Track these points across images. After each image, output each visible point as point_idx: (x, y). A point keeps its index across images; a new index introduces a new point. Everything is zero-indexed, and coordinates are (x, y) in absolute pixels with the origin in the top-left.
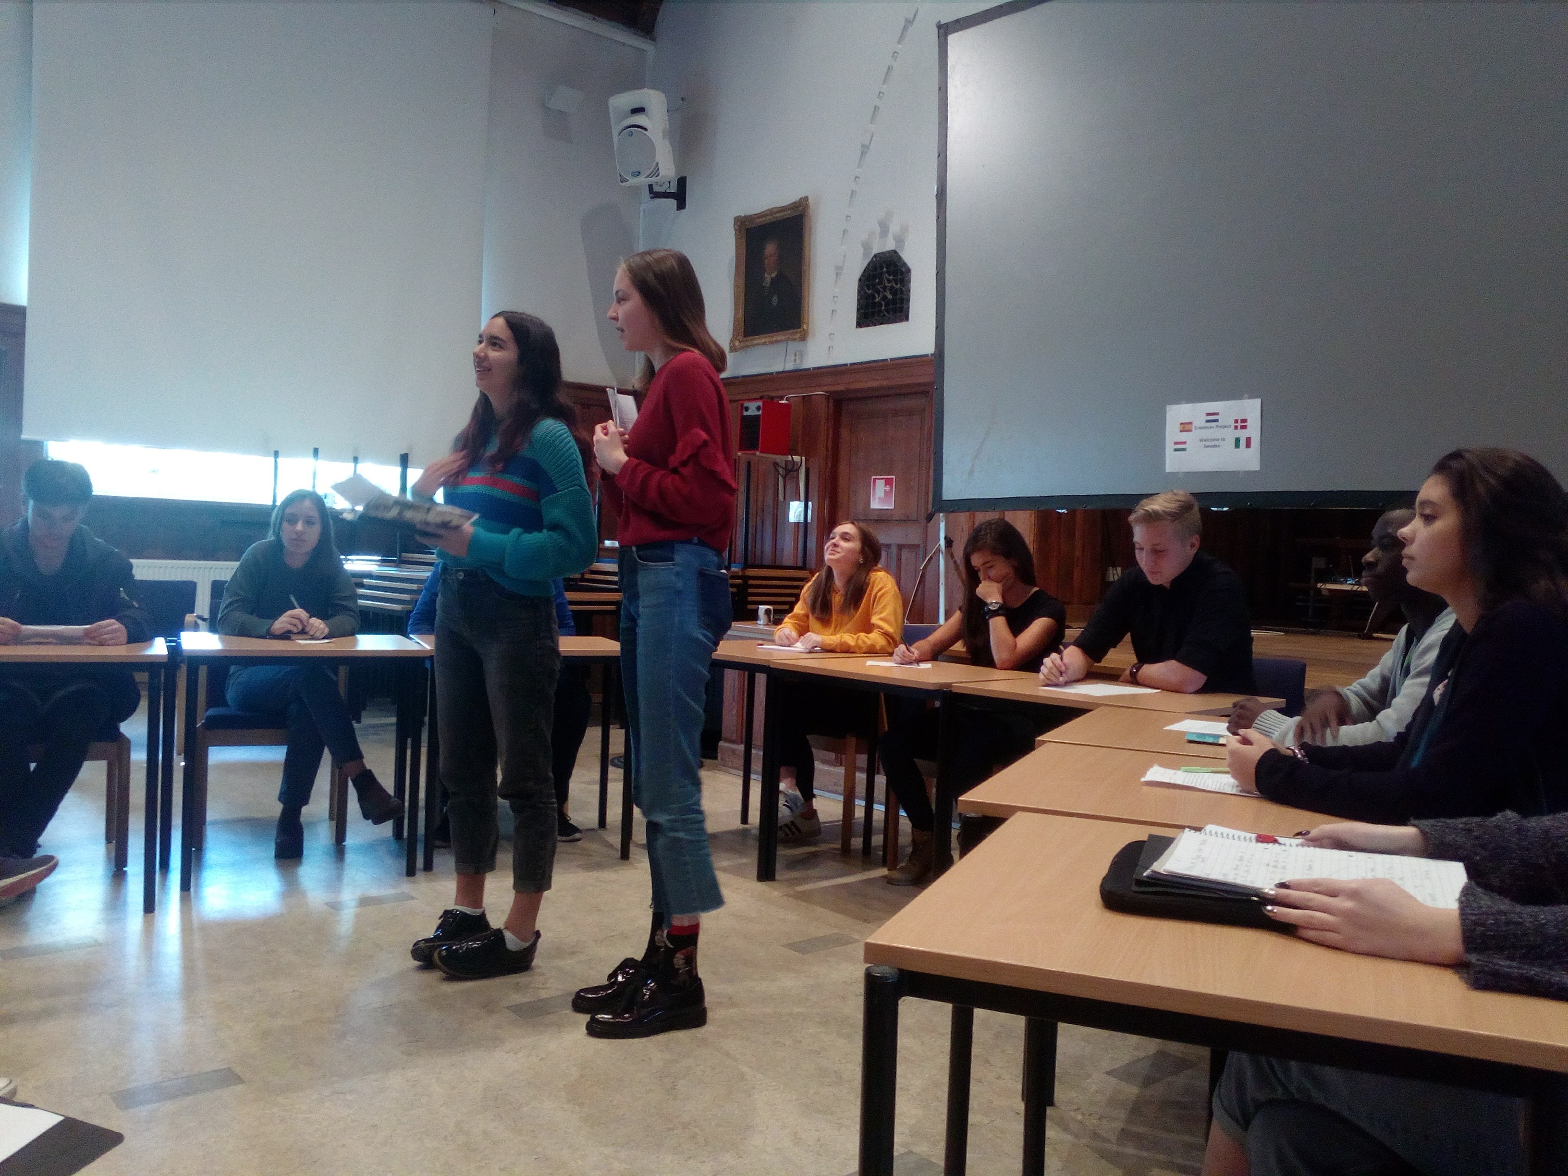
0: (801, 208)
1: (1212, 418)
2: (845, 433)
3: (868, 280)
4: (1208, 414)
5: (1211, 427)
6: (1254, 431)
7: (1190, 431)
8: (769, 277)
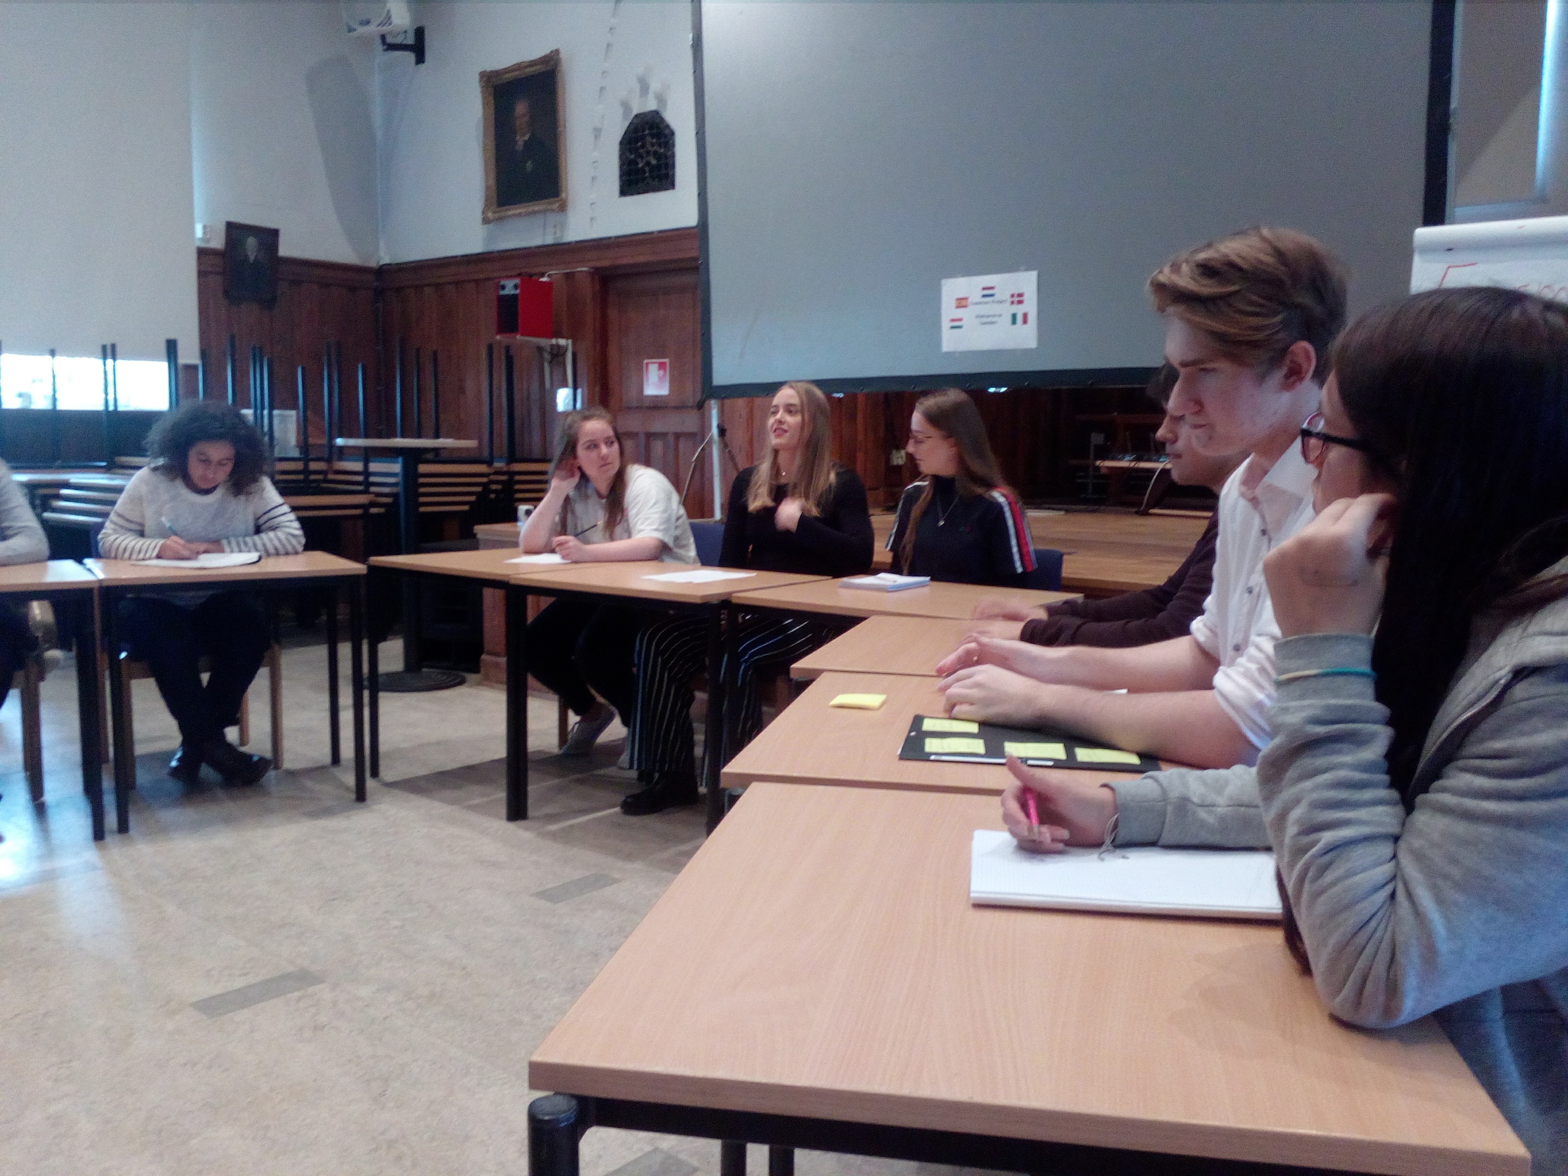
0: (552, 63)
1: (988, 293)
2: (613, 313)
3: (630, 143)
4: (984, 289)
5: (986, 303)
6: (1030, 306)
7: (965, 306)
8: (521, 140)
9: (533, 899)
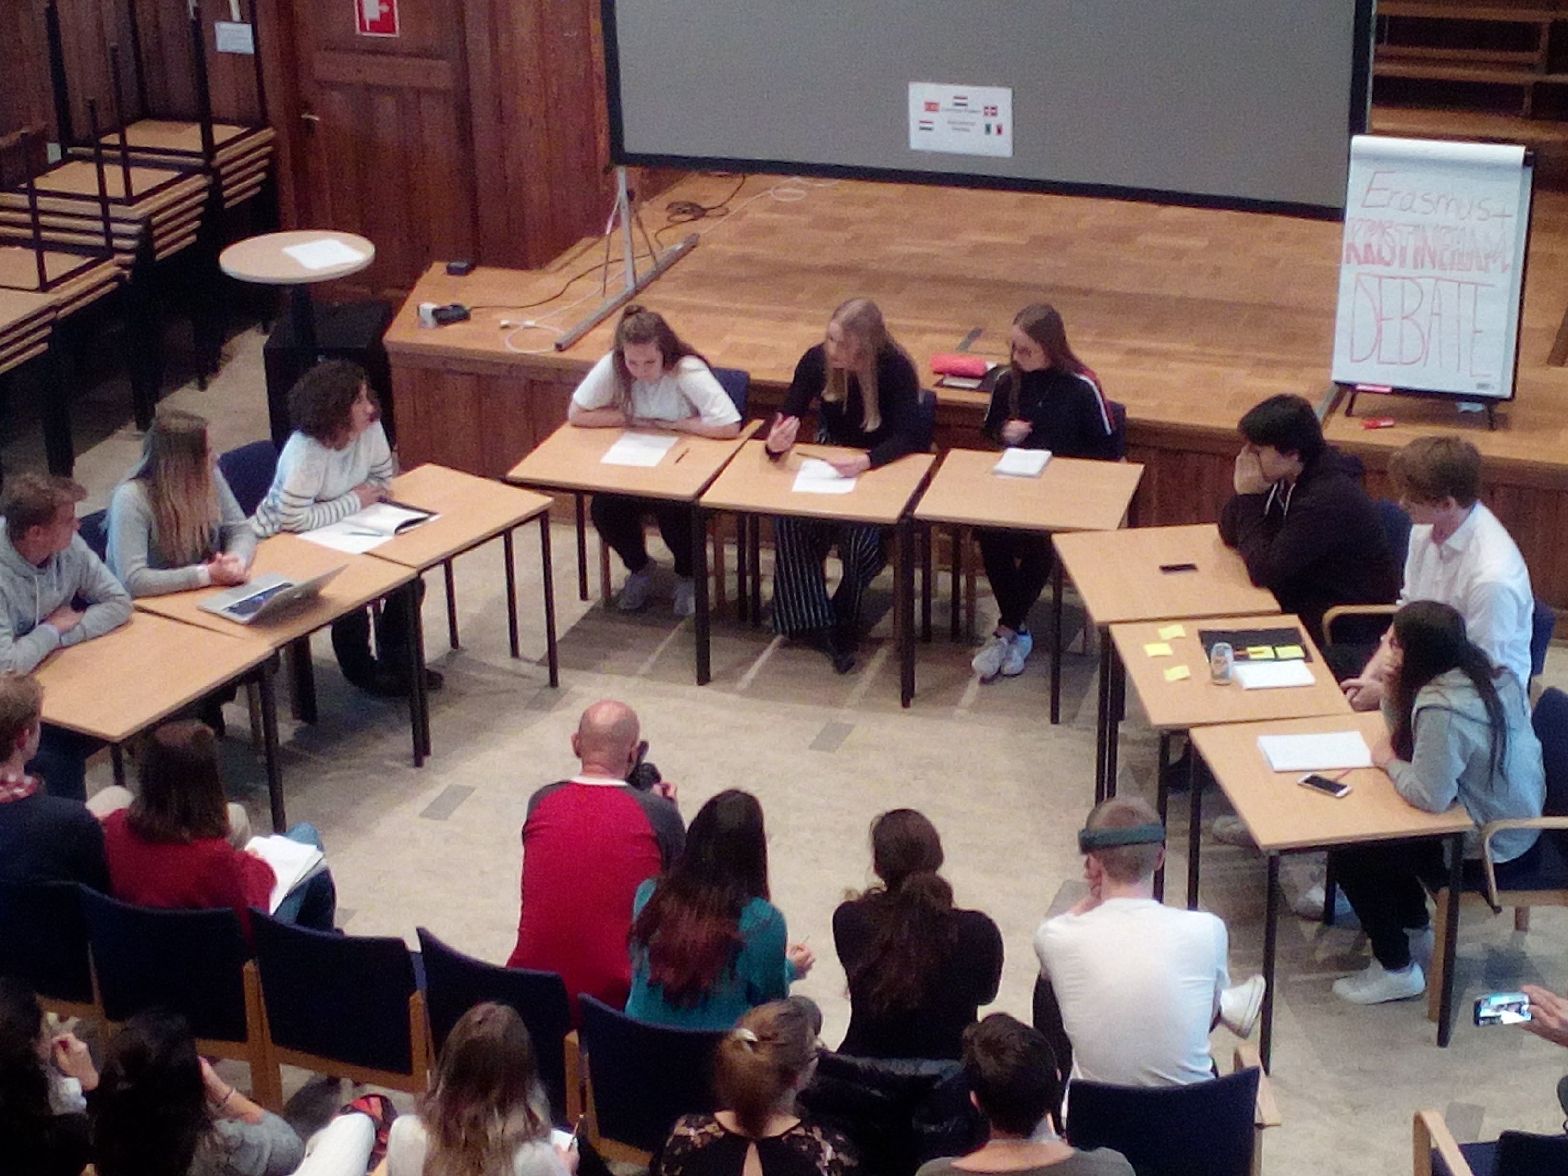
1: (960, 102)
4: (956, 97)
5: (958, 111)
6: (1005, 117)
7: (936, 111)
9: (815, 752)
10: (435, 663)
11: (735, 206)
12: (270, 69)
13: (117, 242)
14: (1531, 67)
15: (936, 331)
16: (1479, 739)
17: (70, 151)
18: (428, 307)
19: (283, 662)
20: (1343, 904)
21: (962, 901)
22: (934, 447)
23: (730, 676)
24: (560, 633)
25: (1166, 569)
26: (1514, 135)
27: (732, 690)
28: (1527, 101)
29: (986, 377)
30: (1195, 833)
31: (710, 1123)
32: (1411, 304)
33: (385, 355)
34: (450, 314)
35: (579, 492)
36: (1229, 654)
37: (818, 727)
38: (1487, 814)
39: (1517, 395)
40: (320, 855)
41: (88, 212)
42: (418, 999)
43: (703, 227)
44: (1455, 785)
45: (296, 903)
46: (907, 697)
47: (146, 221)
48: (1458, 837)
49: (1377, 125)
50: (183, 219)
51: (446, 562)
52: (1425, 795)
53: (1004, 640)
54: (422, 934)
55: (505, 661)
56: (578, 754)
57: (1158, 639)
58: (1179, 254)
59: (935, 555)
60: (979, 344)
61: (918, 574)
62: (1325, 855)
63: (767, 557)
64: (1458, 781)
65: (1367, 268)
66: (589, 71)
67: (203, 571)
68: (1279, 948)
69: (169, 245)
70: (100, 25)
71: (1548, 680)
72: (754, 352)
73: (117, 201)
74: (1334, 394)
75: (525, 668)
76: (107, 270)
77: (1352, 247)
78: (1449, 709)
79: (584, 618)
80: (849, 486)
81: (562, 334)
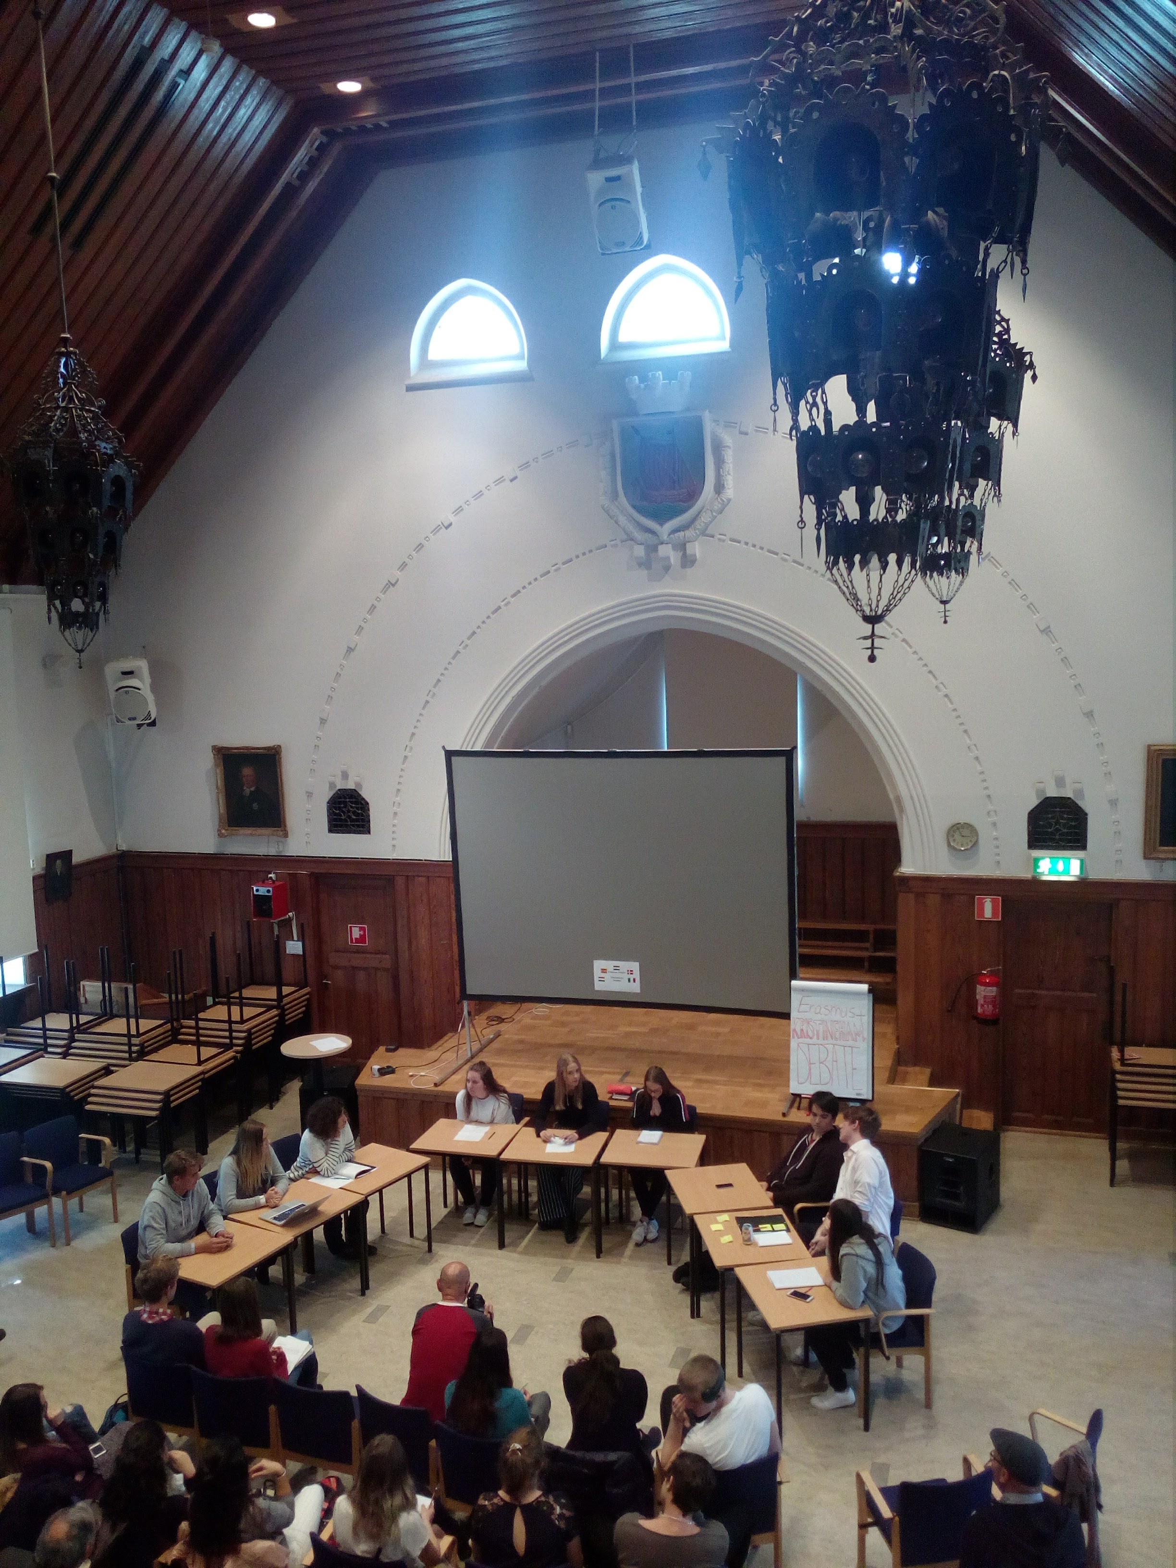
0: (274, 751)
1: (616, 968)
2: (323, 896)
3: (334, 803)
4: (614, 966)
5: (615, 972)
6: (637, 975)
7: (606, 973)
8: (248, 789)
9: (555, 1283)
10: (374, 1242)
11: (517, 1017)
12: (310, 961)
13: (235, 1041)
14: (867, 949)
15: (609, 1073)
16: (871, 1269)
17: (217, 1000)
18: (376, 1067)
19: (299, 1243)
20: (813, 1357)
21: (625, 1364)
22: (608, 1128)
23: (515, 1244)
24: (433, 1225)
25: (719, 1186)
26: (862, 979)
27: (515, 1252)
28: (866, 964)
29: (632, 1094)
30: (739, 1320)
31: (496, 1497)
32: (823, 1056)
33: (355, 1091)
34: (387, 1070)
35: (443, 1155)
36: (751, 1229)
37: (557, 1269)
38: (879, 1309)
39: (875, 1097)
40: (311, 1346)
41: (221, 1027)
42: (356, 1424)
43: (503, 1027)
44: (862, 1294)
45: (298, 1373)
46: (599, 1253)
47: (249, 1031)
48: (867, 1321)
49: (801, 976)
50: (266, 1030)
51: (380, 1191)
52: (848, 1300)
53: (645, 1223)
54: (359, 1389)
55: (407, 1239)
56: (440, 1289)
57: (717, 1222)
58: (718, 1034)
59: (610, 1182)
60: (628, 1079)
61: (603, 1190)
62: (803, 1332)
63: (532, 1184)
64: (864, 1292)
65: (801, 1040)
66: (452, 957)
67: (262, 1199)
68: (784, 1381)
69: (258, 1042)
70: (235, 943)
71: (902, 1238)
72: (526, 1085)
73: (236, 1022)
74: (791, 1100)
75: (416, 1242)
76: (230, 1054)
77: (794, 1030)
78: (857, 1256)
79: (445, 1216)
80: (572, 1148)
81: (437, 1078)
